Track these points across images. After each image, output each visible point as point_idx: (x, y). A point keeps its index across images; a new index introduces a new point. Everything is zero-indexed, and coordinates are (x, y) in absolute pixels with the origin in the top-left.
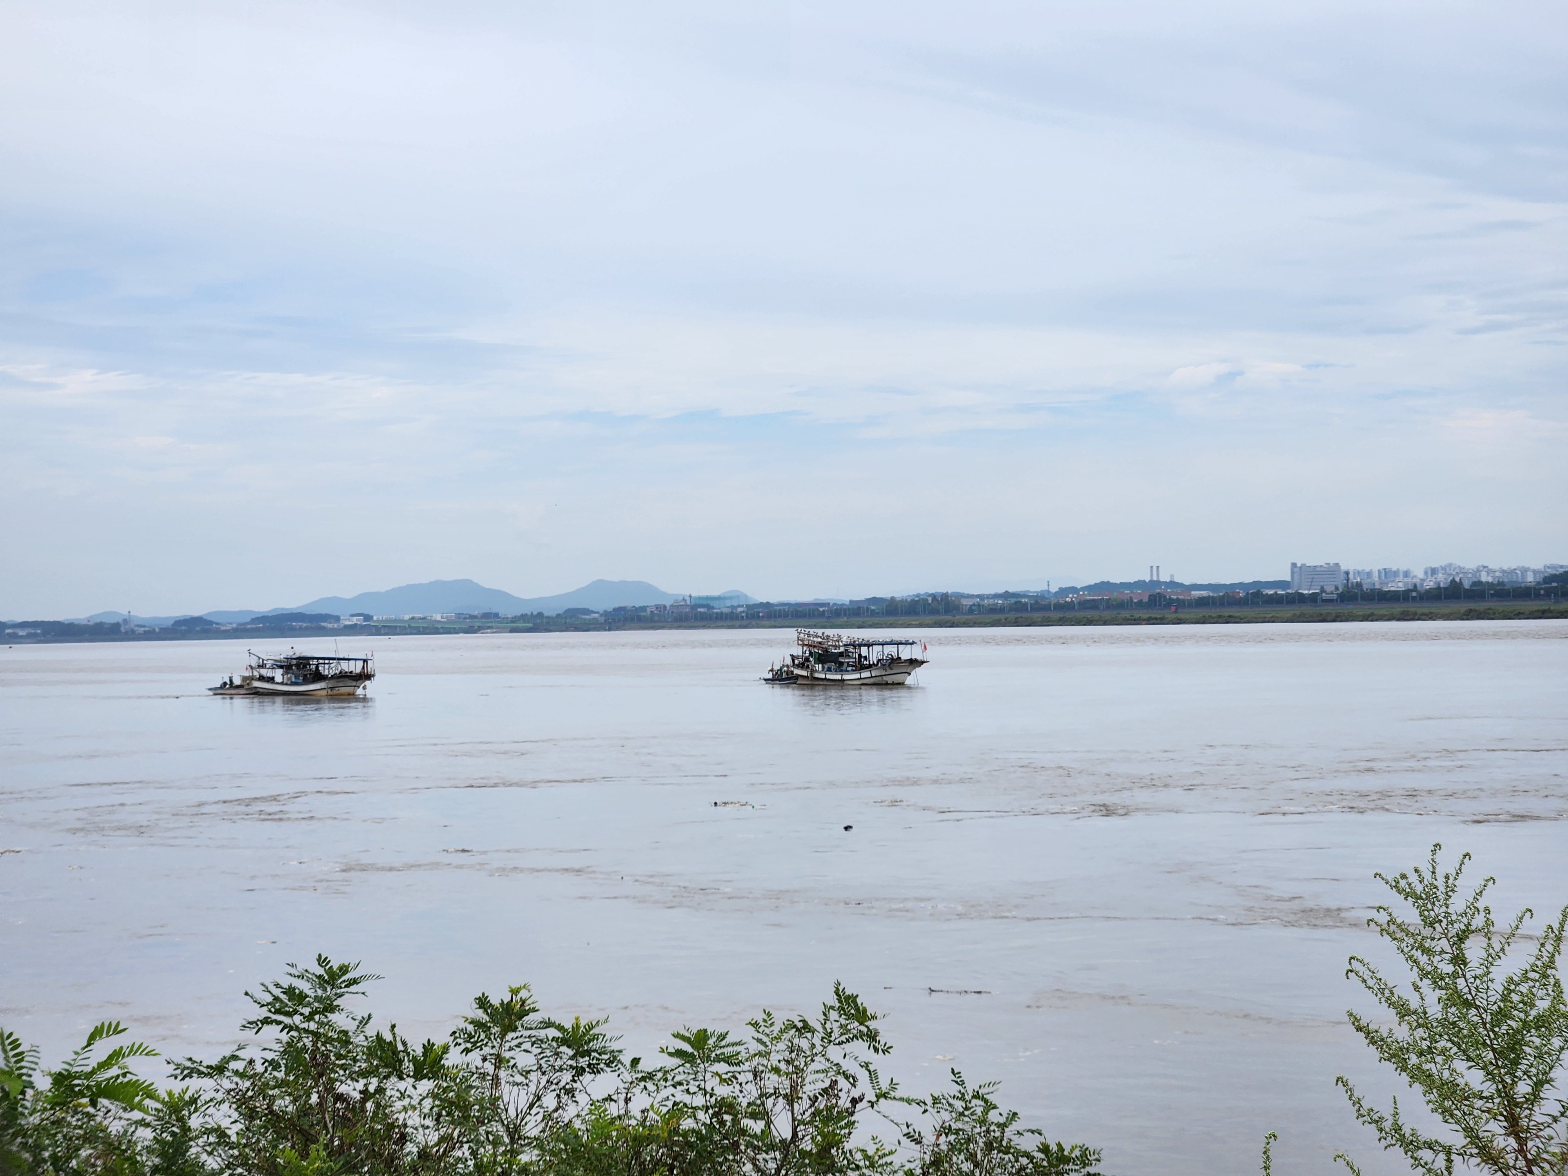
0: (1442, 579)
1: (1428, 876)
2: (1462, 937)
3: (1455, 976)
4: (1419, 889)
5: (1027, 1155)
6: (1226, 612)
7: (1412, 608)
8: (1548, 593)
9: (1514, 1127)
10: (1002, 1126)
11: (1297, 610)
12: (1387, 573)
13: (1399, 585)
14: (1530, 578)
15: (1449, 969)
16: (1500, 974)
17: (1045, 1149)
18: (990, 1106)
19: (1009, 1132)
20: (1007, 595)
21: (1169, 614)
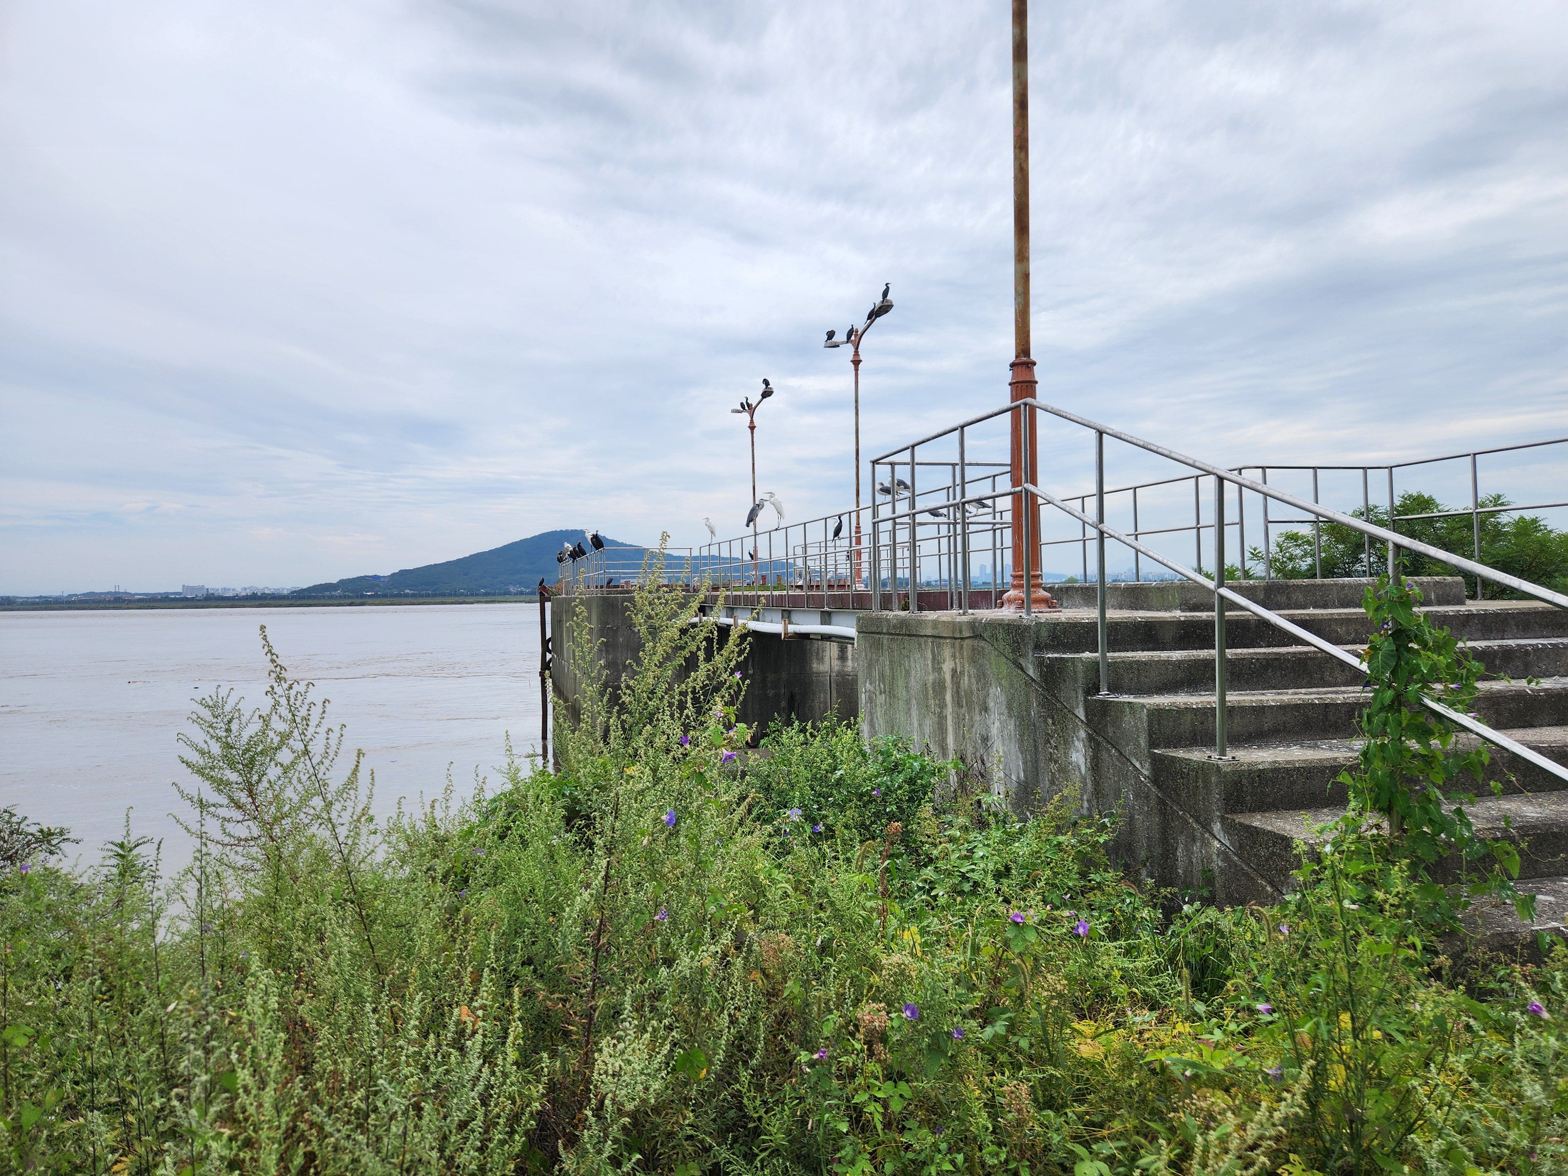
0: (249, 592)
1: (215, 698)
2: (230, 722)
3: (226, 737)
4: (211, 703)
5: (32, 834)
6: (152, 605)
7: (236, 603)
8: (293, 598)
9: (251, 794)
10: (19, 824)
11: (185, 604)
12: (225, 589)
13: (230, 594)
14: (285, 592)
15: (224, 734)
16: (246, 735)
17: (41, 831)
18: (12, 815)
19: (22, 826)
20: (41, 597)
21: (123, 605)
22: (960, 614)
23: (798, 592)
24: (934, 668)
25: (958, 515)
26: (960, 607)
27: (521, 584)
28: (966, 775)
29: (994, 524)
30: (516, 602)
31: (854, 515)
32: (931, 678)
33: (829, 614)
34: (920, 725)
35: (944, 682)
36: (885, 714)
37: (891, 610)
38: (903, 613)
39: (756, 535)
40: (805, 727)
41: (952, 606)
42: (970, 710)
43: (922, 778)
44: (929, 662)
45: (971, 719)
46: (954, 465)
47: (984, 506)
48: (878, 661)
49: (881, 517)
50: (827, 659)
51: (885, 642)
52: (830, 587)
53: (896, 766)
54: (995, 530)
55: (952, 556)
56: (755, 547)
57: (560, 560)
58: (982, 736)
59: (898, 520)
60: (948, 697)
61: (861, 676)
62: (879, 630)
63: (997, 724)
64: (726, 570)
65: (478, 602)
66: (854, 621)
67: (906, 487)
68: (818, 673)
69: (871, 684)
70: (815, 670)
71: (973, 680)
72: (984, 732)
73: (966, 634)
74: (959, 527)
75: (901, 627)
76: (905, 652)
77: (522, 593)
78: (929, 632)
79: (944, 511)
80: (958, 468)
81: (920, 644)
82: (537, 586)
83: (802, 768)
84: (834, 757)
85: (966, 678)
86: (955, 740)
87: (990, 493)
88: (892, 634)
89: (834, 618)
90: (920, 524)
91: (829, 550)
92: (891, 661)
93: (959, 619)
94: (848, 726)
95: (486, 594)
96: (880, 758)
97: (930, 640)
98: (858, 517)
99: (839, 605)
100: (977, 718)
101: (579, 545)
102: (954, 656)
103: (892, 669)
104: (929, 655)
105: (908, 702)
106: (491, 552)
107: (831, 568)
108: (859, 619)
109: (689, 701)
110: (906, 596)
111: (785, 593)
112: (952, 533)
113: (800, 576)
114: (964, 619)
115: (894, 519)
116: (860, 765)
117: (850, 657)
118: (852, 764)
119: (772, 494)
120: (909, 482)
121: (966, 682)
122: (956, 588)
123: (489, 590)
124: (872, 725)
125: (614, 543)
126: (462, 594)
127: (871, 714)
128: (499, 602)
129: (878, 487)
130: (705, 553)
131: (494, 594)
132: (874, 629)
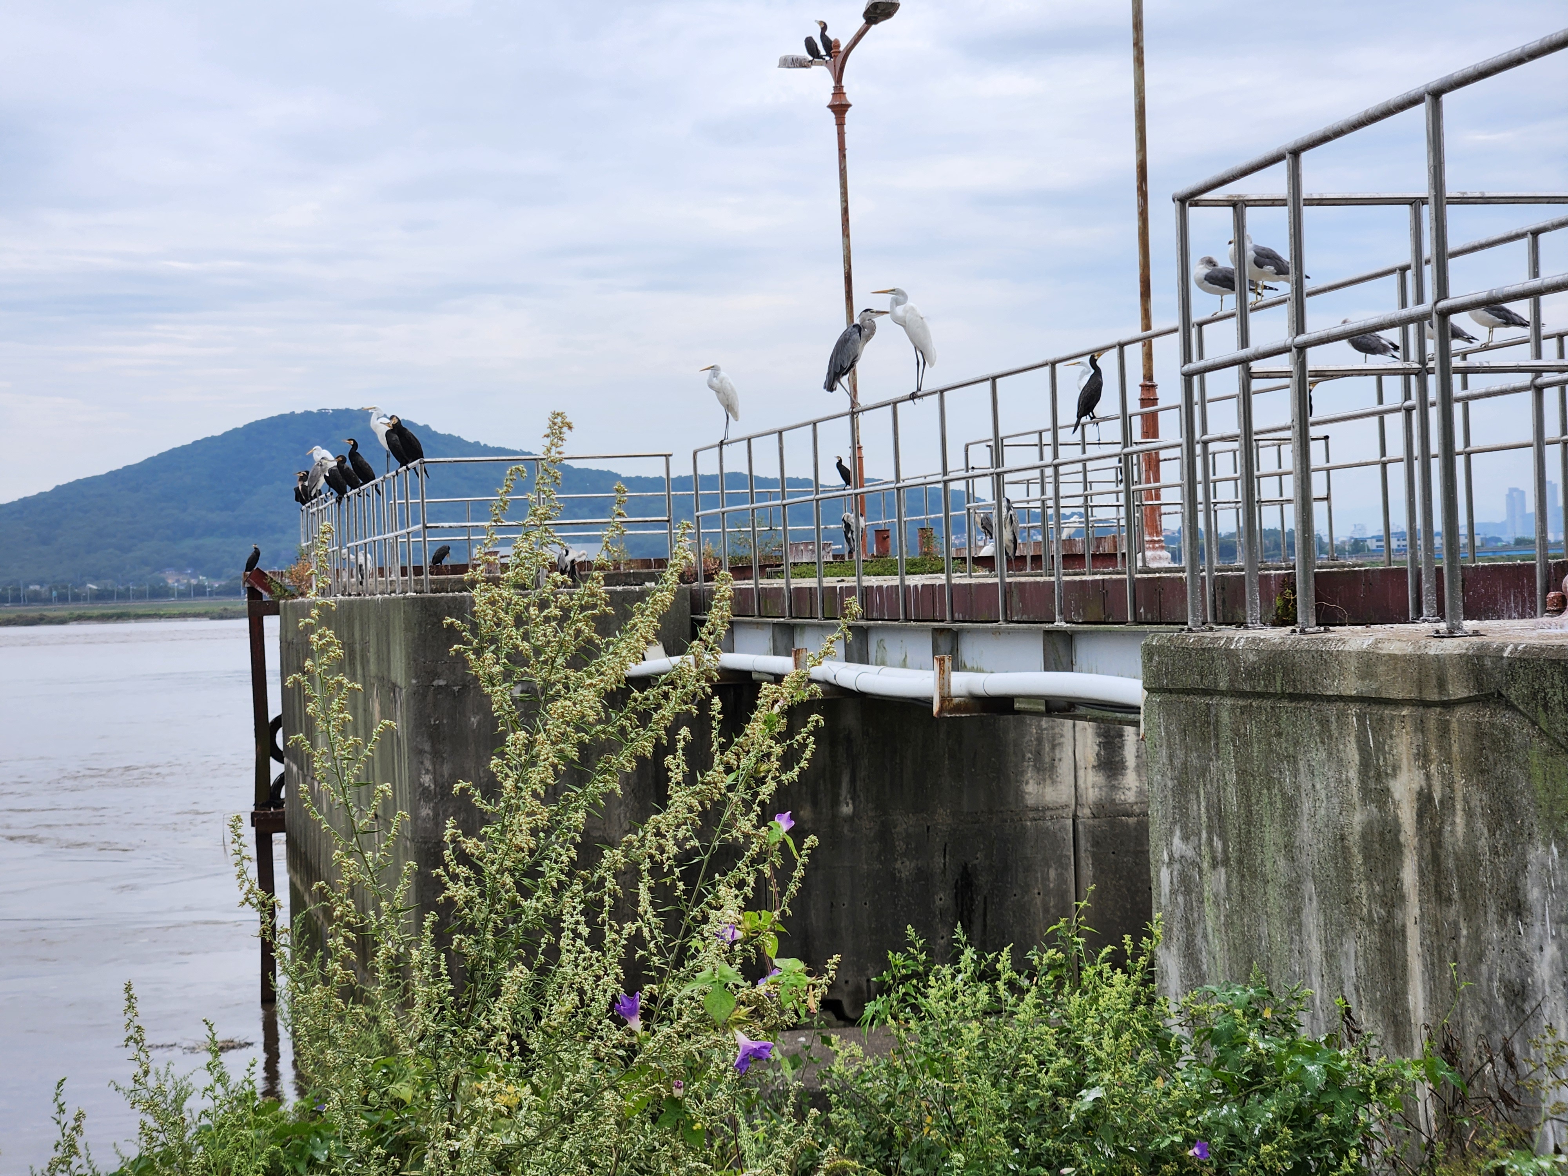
22: (1438, 635)
23: (982, 577)
24: (1366, 793)
25: (1431, 347)
26: (1441, 613)
27: (197, 565)
28: (1461, 1100)
29: (1538, 371)
30: (184, 616)
31: (1134, 354)
32: (1358, 819)
33: (1068, 638)
34: (1329, 955)
35: (1396, 828)
36: (1229, 924)
37: (1241, 624)
38: (1275, 635)
39: (853, 414)
40: (992, 966)
41: (1419, 612)
42: (1472, 910)
43: (1330, 1110)
44: (1353, 774)
45: (1476, 936)
46: (1416, 203)
47: (1510, 320)
48: (1204, 772)
49: (1211, 357)
50: (1065, 768)
51: (1225, 717)
52: (1072, 559)
53: (1257, 1073)
54: (1539, 390)
55: (1417, 465)
56: (856, 447)
57: (303, 496)
58: (1508, 985)
59: (1257, 366)
60: (1409, 875)
61: (1156, 814)
62: (1206, 683)
63: (1551, 950)
64: (770, 515)
65: (80, 618)
66: (1134, 658)
67: (1281, 270)
68: (1041, 810)
69: (1185, 838)
70: (1030, 801)
71: (1480, 825)
72: (1513, 974)
73: (1458, 690)
74: (1433, 381)
75: (1269, 676)
76: (1283, 746)
77: (200, 591)
78: (1351, 686)
79: (1393, 335)
80: (1427, 212)
81: (1324, 723)
82: (239, 571)
83: (984, 1083)
84: (1077, 1051)
85: (1460, 819)
86: (1432, 998)
87: (1522, 280)
88: (1243, 695)
89: (1084, 651)
90: (1323, 375)
91: (1065, 454)
92: (1243, 774)
93: (1436, 648)
94: (1118, 961)
95: (101, 596)
96: (1213, 1052)
97: (1353, 709)
98: (1148, 356)
99: (1096, 611)
100: (1494, 933)
101: (354, 454)
102: (1423, 757)
103: (1245, 796)
104: (1352, 754)
105: (1293, 890)
106: (113, 477)
107: (1071, 504)
108: (1149, 653)
109: (644, 896)
110: (1288, 582)
111: (940, 579)
112: (1414, 401)
113: (987, 527)
114: (1452, 647)
115: (1244, 362)
116: (1152, 1072)
117: (1130, 760)
118: (1128, 1070)
119: (898, 295)
120: (1285, 254)
121: (1460, 829)
122: (1429, 559)
123: (109, 584)
124: (1190, 955)
125: (453, 443)
126: (35, 598)
127: (1189, 926)
128: (138, 617)
129: (1198, 270)
130: (708, 466)
131: (123, 596)
132: (1192, 680)
